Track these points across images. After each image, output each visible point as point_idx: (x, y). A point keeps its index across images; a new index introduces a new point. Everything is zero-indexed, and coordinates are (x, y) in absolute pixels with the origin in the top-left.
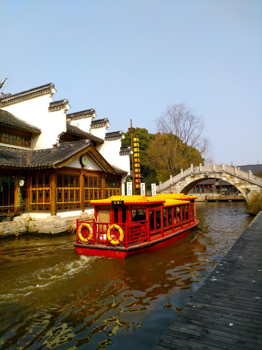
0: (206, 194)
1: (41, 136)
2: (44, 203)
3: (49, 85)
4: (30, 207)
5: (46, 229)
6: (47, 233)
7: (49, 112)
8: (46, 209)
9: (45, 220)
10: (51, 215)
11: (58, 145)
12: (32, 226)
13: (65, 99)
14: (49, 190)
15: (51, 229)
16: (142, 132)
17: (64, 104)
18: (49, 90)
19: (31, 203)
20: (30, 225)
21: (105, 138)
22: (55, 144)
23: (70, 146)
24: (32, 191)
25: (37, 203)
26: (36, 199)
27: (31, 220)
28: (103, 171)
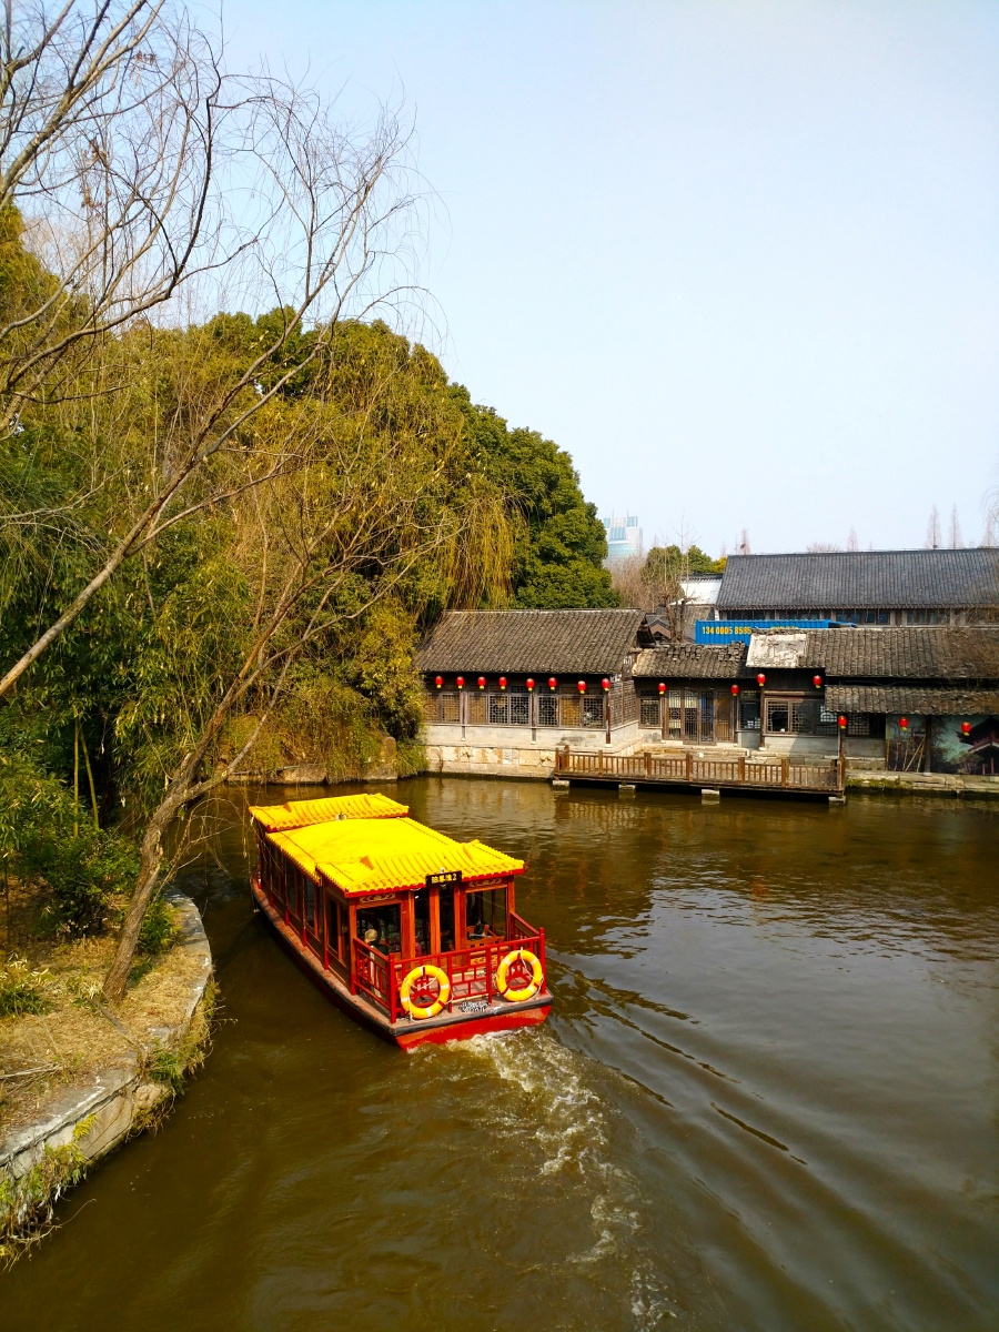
0: (568, 733)
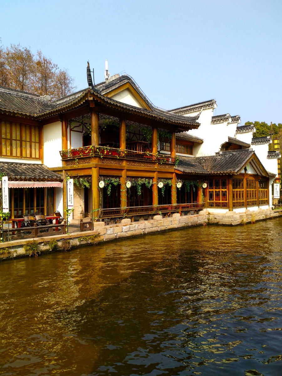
1: (203, 145)
2: (221, 201)
3: (211, 101)
4: (207, 204)
5: (226, 221)
6: (228, 224)
7: (211, 124)
8: (225, 206)
9: (225, 214)
10: (229, 211)
11: (221, 153)
12: (213, 218)
13: (228, 114)
14: (226, 191)
15: (232, 221)
16: (261, 126)
17: (227, 118)
18: (212, 106)
19: (208, 201)
20: (210, 218)
21: (252, 142)
22: (217, 152)
23: (233, 154)
24: (209, 192)
25: (214, 201)
26: (213, 198)
27: (209, 214)
28: (257, 175)
